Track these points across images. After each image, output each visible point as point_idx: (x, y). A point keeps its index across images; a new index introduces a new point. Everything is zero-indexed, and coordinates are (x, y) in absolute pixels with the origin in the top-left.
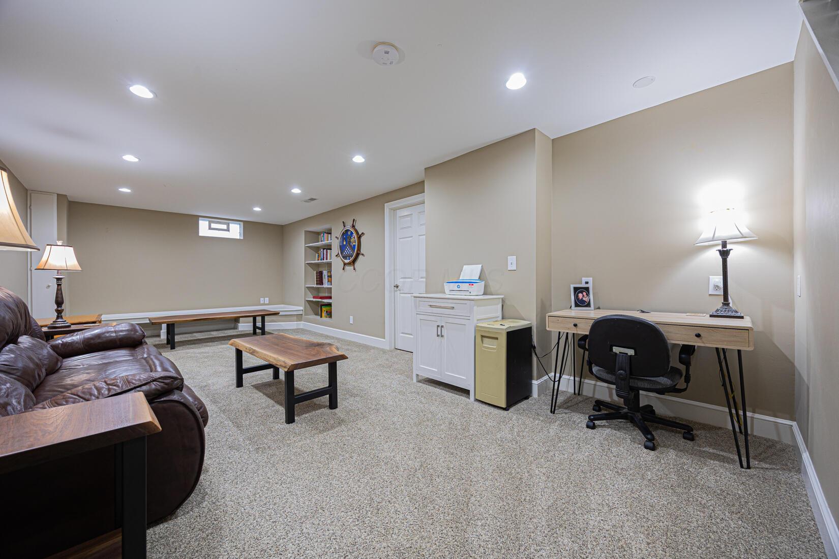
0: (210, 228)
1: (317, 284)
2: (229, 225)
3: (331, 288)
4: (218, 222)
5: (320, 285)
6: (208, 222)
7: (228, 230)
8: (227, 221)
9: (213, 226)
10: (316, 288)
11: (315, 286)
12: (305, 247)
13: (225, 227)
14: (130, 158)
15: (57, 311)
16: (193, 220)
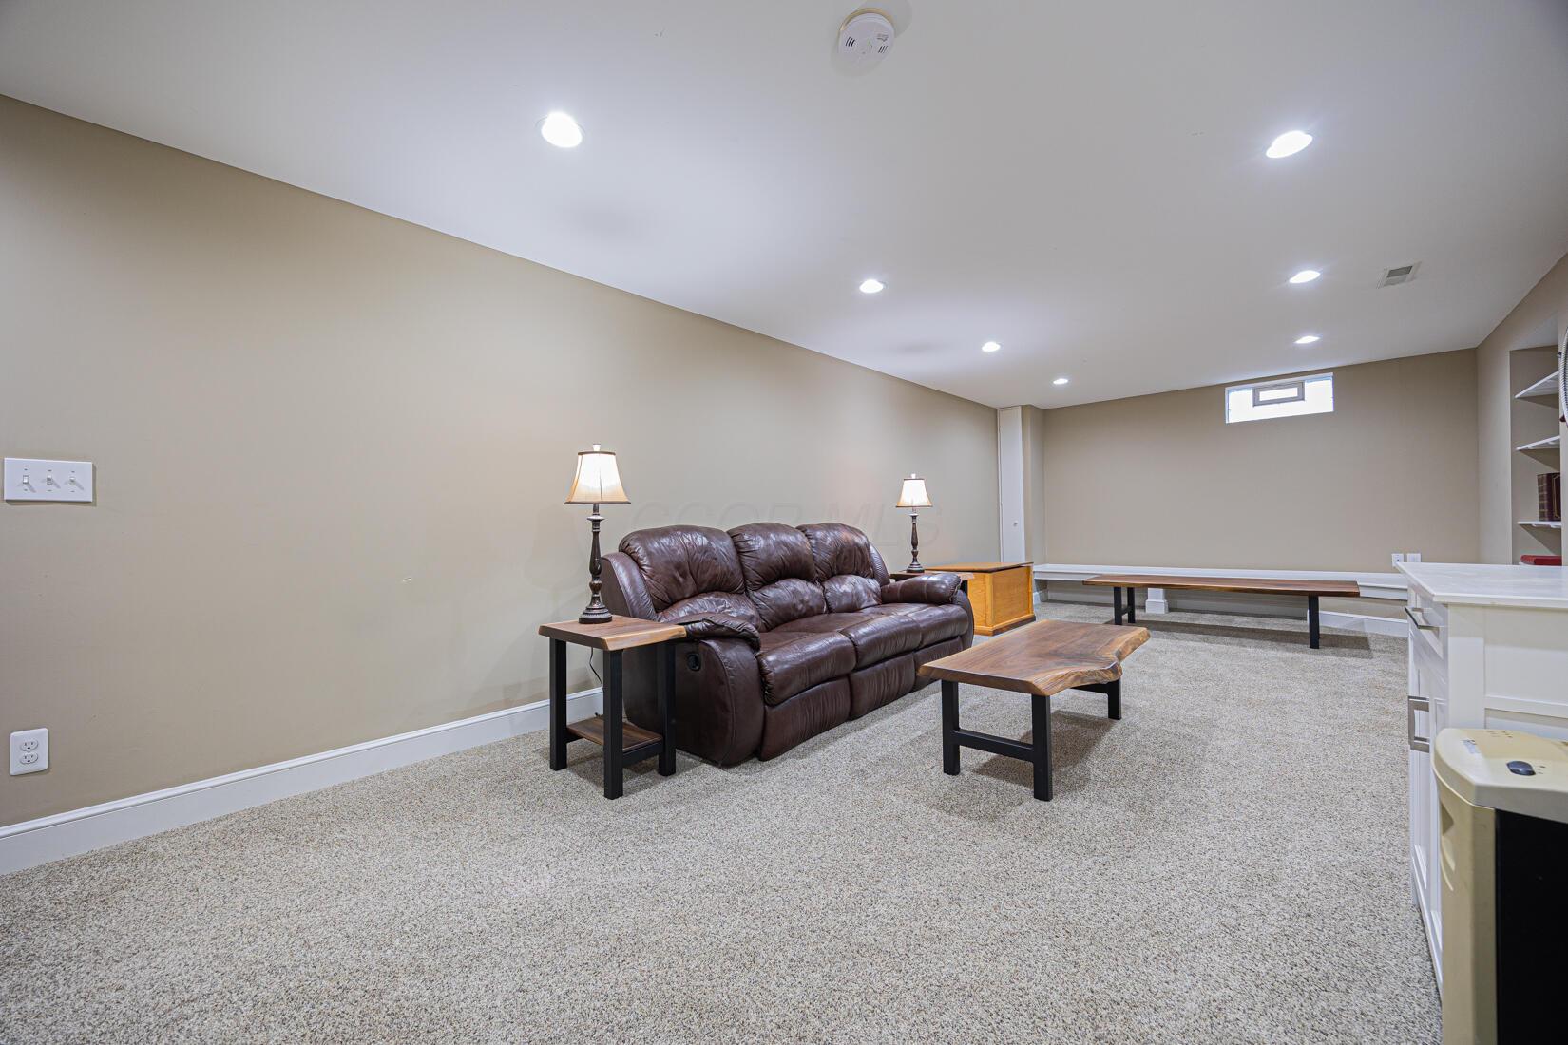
0: (1257, 402)
1: (1542, 517)
2: (1303, 387)
3: (1559, 531)
4: (1276, 385)
5: (1551, 519)
6: (1251, 392)
7: (1301, 397)
8: (1298, 378)
9: (1264, 396)
10: (1539, 528)
11: (1536, 522)
12: (1513, 402)
13: (1293, 392)
14: (991, 347)
15: (913, 553)
16: (1212, 397)
